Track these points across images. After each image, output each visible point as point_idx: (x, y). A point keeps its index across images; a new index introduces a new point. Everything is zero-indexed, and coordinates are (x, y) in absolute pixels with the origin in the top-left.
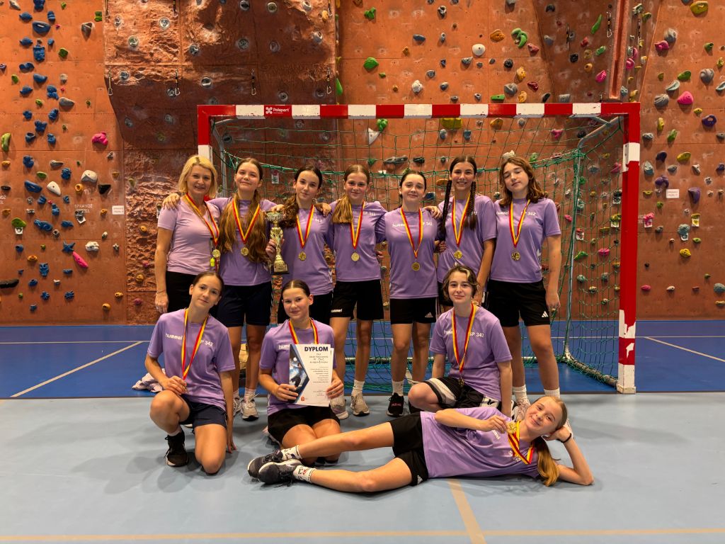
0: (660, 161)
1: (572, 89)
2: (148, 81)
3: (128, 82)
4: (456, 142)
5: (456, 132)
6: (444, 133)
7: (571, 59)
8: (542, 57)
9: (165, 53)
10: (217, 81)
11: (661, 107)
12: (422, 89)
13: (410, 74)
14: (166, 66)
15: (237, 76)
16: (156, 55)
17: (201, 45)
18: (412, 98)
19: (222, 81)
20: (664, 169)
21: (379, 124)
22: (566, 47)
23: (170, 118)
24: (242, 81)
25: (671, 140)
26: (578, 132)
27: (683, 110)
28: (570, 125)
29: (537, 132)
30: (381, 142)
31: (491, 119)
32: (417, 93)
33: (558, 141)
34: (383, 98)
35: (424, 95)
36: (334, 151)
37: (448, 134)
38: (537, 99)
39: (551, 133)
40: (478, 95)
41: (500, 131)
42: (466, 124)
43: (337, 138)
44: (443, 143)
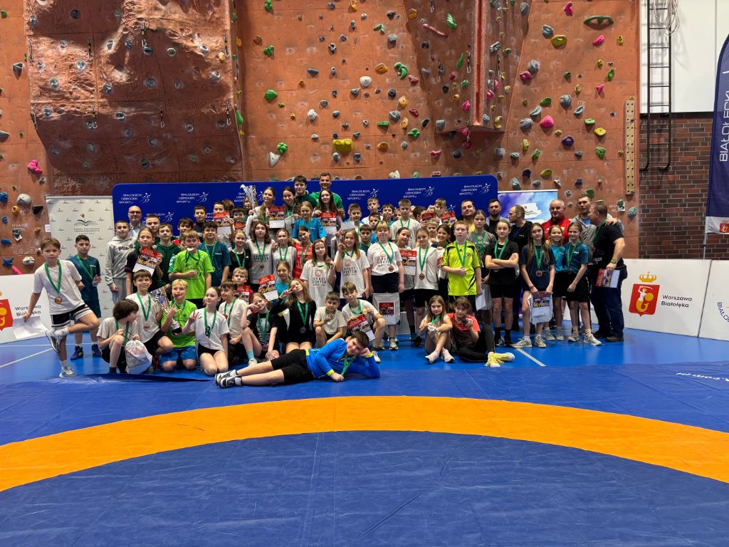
0: (526, 177)
1: (446, 116)
2: (69, 116)
3: (52, 117)
4: (348, 163)
5: (347, 155)
6: (336, 156)
7: (444, 90)
8: (421, 87)
9: (83, 91)
10: (130, 115)
11: (526, 129)
12: (316, 117)
13: (306, 104)
14: (84, 103)
15: (148, 111)
16: (74, 94)
17: (113, 84)
18: (308, 125)
19: (134, 115)
20: (530, 183)
21: (279, 149)
22: (439, 79)
23: (91, 147)
24: (151, 115)
25: (535, 158)
26: (454, 153)
27: (545, 132)
28: (447, 147)
29: (418, 154)
30: (283, 164)
31: (378, 143)
32: (313, 121)
33: (437, 161)
34: (283, 125)
35: (319, 122)
36: (240, 173)
37: (341, 157)
38: (417, 125)
39: (430, 155)
40: (366, 122)
41: (386, 154)
42: (356, 148)
43: (242, 161)
44: (337, 164)
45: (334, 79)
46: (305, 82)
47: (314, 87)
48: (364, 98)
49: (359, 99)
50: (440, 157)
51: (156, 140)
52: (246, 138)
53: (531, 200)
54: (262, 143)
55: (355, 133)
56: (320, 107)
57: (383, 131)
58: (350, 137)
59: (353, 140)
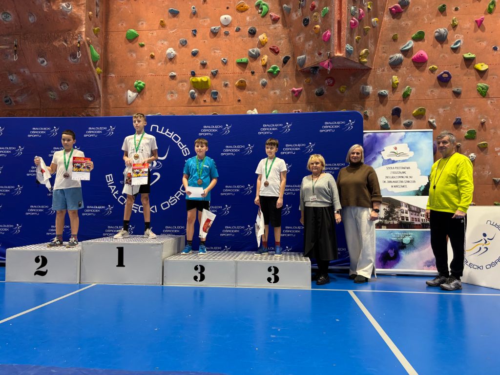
0: (395, 116)
1: (306, 50)
4: (205, 101)
5: (205, 93)
6: (192, 94)
7: (304, 23)
8: (283, 24)
11: (396, 65)
12: (175, 56)
13: (165, 43)
15: (4, 45)
18: (167, 63)
20: (400, 124)
21: (136, 86)
22: (299, 13)
24: (7, 49)
25: (406, 96)
26: (316, 90)
27: (418, 68)
28: (309, 84)
29: (278, 92)
30: (140, 101)
31: (236, 80)
32: (172, 59)
33: (298, 99)
34: (142, 64)
35: (177, 60)
36: (97, 110)
37: (198, 95)
38: (278, 62)
39: (291, 93)
40: (224, 59)
41: (245, 91)
42: (213, 85)
43: (100, 99)
44: (194, 102)
45: (194, 18)
46: (165, 22)
47: (175, 27)
48: (224, 36)
49: (218, 37)
50: (301, 95)
51: (14, 75)
52: (105, 76)
53: (401, 140)
54: (121, 81)
55: (213, 71)
56: (179, 46)
57: (242, 68)
58: (207, 75)
59: (210, 77)
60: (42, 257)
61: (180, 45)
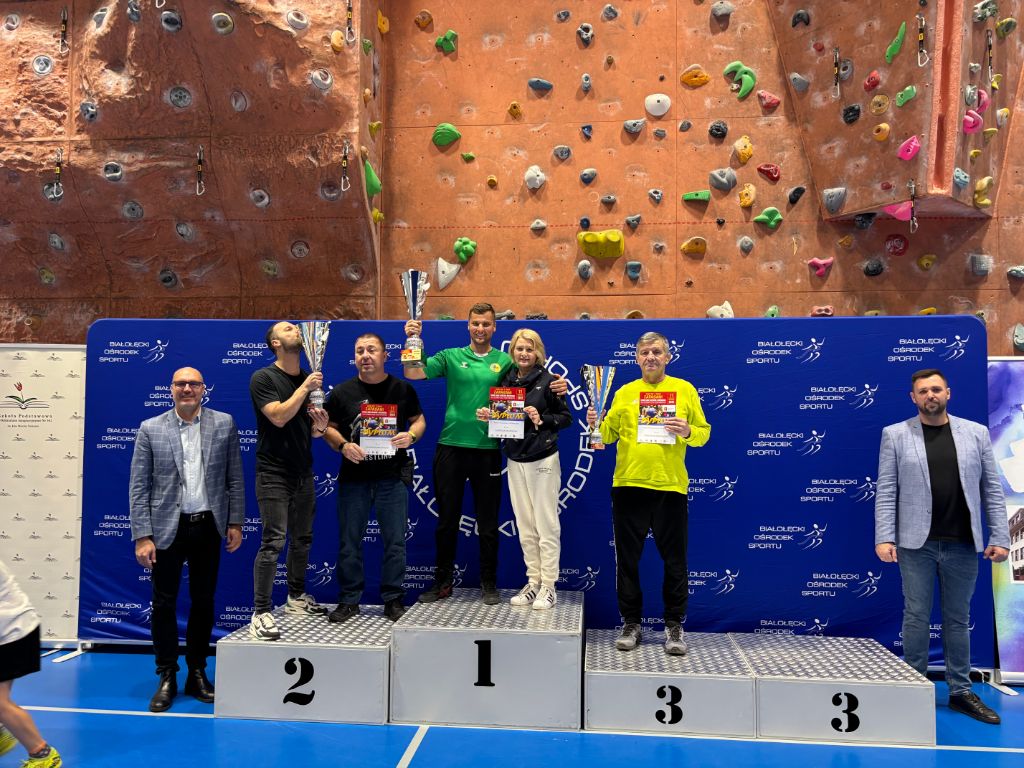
1: (849, 177)
2: (9, 170)
4: (611, 284)
5: (611, 267)
6: (585, 268)
7: (846, 116)
8: (787, 116)
9: (41, 119)
10: (133, 168)
12: (544, 184)
13: (522, 153)
14: (41, 143)
15: (172, 160)
16: (24, 124)
17: (100, 101)
18: (525, 201)
19: (142, 169)
21: (458, 251)
22: (835, 93)
23: (57, 240)
24: (179, 168)
26: (865, 264)
28: (849, 250)
29: (778, 266)
30: (464, 284)
31: (684, 238)
32: (536, 191)
33: (824, 282)
34: (469, 200)
35: (549, 193)
36: (370, 302)
37: (596, 270)
38: (777, 199)
39: (807, 267)
40: (656, 192)
41: (702, 263)
42: (631, 250)
43: (376, 277)
44: (586, 286)
45: (586, 99)
46: (522, 108)
47: (542, 118)
48: (653, 141)
49: (641, 143)
50: (832, 274)
51: (190, 226)
52: (386, 227)
54: (422, 238)
55: (630, 218)
56: (552, 161)
57: (696, 212)
58: (617, 227)
59: (624, 232)
60: (301, 660)
61: (555, 158)
